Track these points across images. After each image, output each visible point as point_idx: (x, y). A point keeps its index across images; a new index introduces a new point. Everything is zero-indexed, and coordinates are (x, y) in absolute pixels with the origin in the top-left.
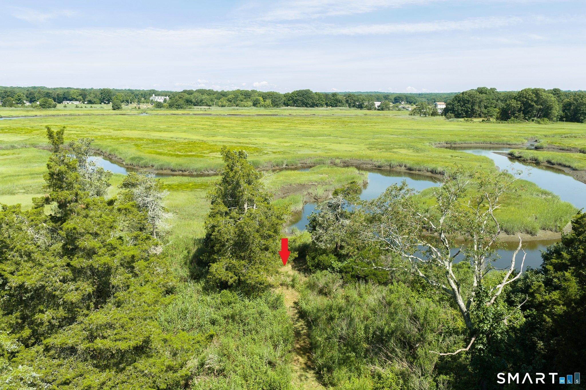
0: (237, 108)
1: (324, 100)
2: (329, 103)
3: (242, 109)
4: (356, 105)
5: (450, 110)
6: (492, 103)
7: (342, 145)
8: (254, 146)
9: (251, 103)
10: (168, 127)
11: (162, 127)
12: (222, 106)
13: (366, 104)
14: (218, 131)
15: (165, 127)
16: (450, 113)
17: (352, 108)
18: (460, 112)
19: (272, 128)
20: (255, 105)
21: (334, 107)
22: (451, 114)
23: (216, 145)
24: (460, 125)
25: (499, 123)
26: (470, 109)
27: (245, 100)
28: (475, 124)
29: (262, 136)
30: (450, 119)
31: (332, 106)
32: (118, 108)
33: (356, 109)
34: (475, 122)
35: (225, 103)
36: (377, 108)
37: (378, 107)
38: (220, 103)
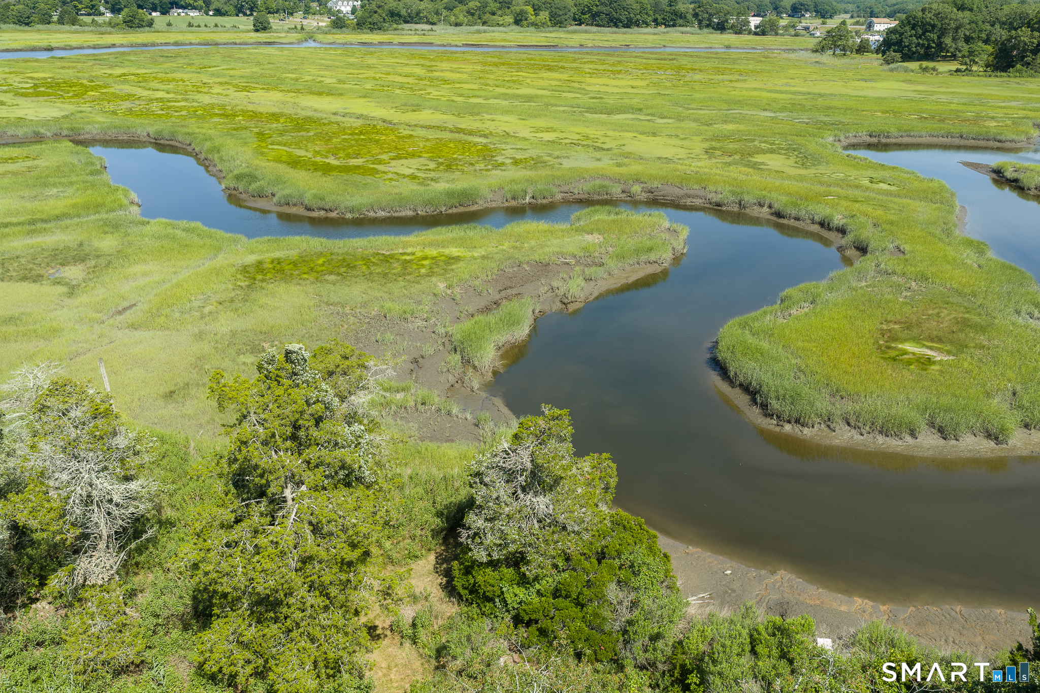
0: (485, 28)
1: (651, 13)
2: (660, 20)
3: (493, 32)
4: (713, 24)
5: (894, 44)
6: (981, 31)
7: (658, 138)
8: (484, 140)
9: (510, 19)
10: (340, 81)
11: (328, 81)
12: (457, 25)
13: (732, 20)
14: (429, 94)
15: (334, 81)
16: (895, 51)
17: (705, 30)
18: (914, 49)
19: (534, 87)
20: (517, 22)
21: (669, 26)
22: (894, 54)
23: (411, 136)
24: (909, 81)
25: (990, 76)
26: (934, 42)
27: (500, 12)
28: (940, 78)
29: (506, 112)
30: (892, 66)
31: (667, 26)
32: (265, 29)
33: (712, 30)
34: (941, 73)
35: (461, 17)
36: (753, 29)
37: (756, 27)
38: (453, 19)
